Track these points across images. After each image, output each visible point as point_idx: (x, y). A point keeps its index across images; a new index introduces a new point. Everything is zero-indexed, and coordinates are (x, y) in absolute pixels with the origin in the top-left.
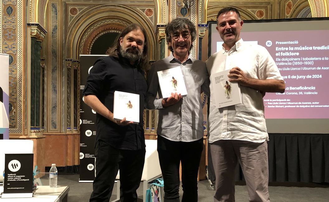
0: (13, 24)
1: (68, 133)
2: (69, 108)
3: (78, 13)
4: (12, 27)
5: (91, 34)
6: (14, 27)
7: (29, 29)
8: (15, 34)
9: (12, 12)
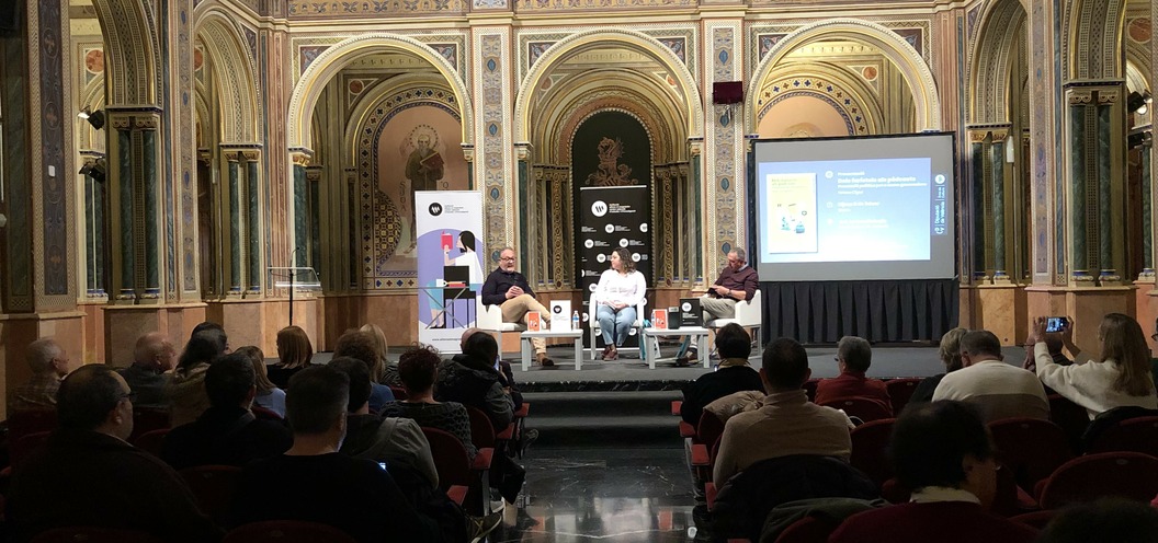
0: (498, 147)
1: (540, 290)
2: (540, 248)
3: (553, 85)
4: (496, 151)
5: (573, 117)
6: (499, 151)
7: (516, 149)
8: (501, 159)
9: (496, 131)
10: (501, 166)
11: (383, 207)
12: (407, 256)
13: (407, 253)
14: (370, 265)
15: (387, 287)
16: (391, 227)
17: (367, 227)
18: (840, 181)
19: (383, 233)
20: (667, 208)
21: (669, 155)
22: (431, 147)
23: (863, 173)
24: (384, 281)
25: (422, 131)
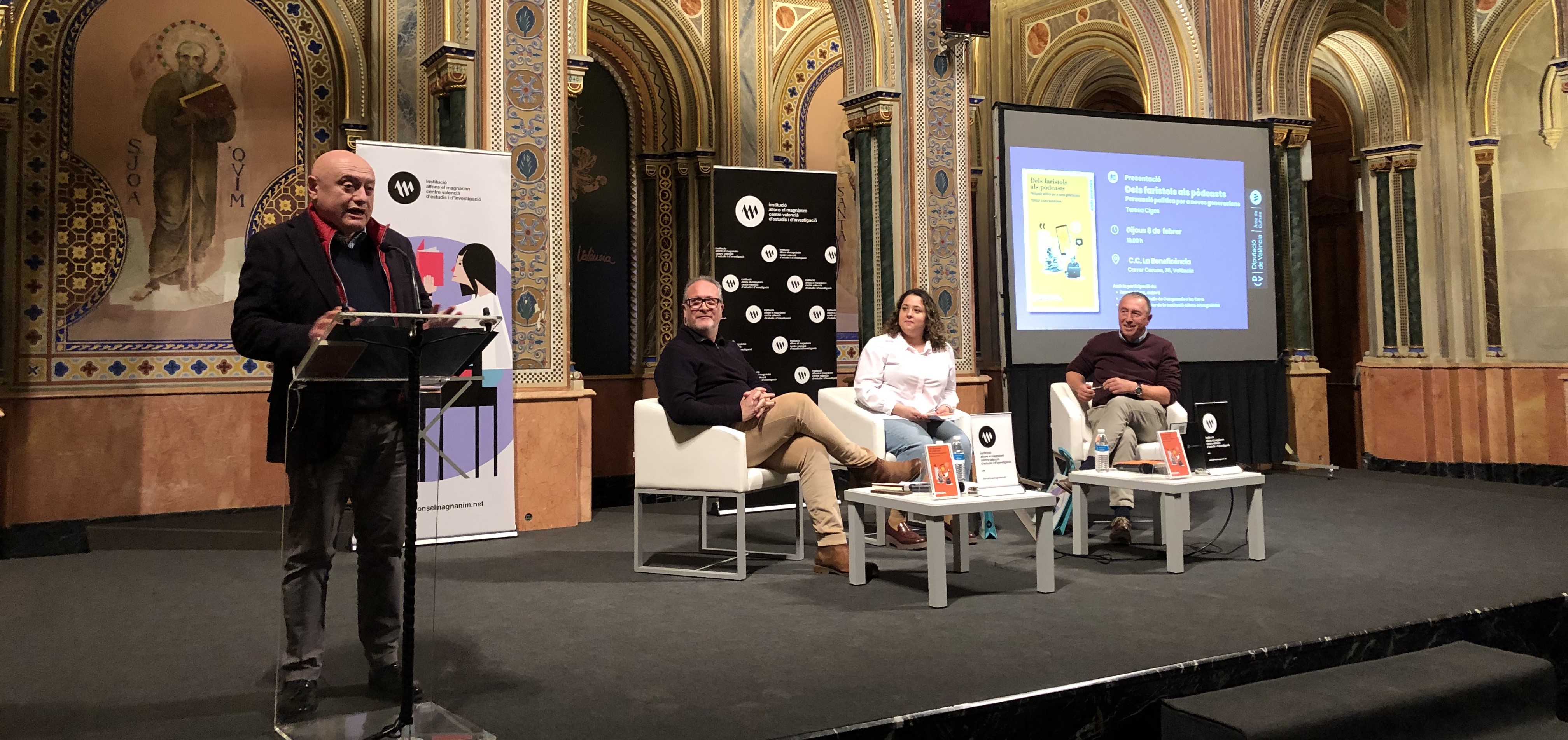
0: (535, 60)
4: (532, 69)
6: (537, 69)
7: (568, 72)
8: (541, 88)
9: (531, 24)
10: (540, 104)
11: (80, 193)
12: (138, 306)
13: (137, 298)
14: (40, 326)
15: (82, 376)
16: (99, 238)
17: (35, 238)
18: (1128, 189)
19: (79, 252)
20: (666, 230)
21: (674, 137)
22: (207, 69)
23: (1158, 179)
24: (75, 365)
25: (184, 33)
